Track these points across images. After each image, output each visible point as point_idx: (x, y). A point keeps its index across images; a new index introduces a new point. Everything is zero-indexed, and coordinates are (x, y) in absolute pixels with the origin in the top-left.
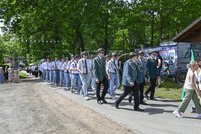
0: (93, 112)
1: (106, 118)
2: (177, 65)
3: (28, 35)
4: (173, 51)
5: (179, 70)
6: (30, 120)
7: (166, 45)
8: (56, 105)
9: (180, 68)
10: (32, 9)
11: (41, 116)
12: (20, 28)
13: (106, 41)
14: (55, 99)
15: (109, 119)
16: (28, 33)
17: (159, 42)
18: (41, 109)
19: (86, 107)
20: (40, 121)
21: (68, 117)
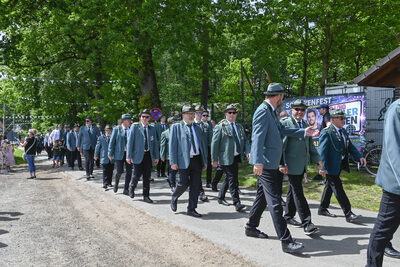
0: (198, 238)
1: (228, 253)
2: (364, 135)
3: (35, 70)
4: (357, 105)
5: (370, 145)
6: (57, 258)
7: (340, 92)
8: (109, 224)
9: (372, 142)
10: (46, 13)
11: (83, 248)
12: (19, 54)
13: (205, 82)
14: (106, 209)
15: (235, 256)
16: (37, 65)
17: (323, 87)
18: (78, 232)
19: (178, 228)
20: (81, 260)
21: (144, 252)
